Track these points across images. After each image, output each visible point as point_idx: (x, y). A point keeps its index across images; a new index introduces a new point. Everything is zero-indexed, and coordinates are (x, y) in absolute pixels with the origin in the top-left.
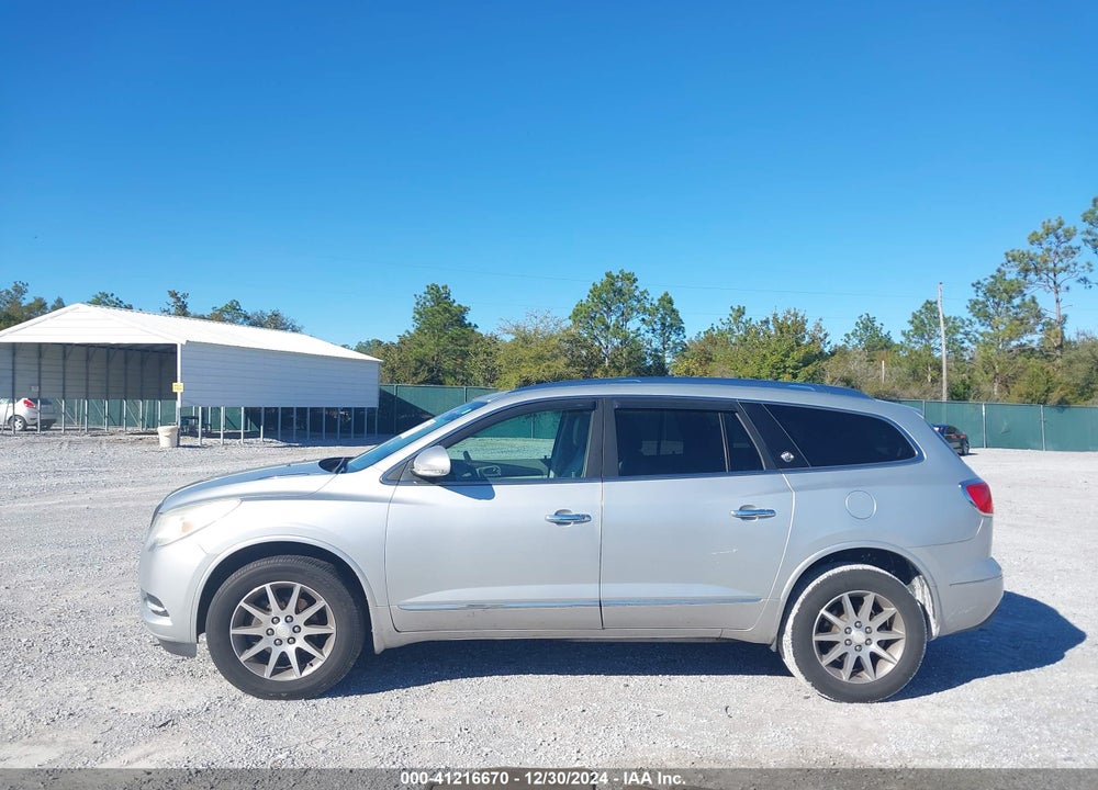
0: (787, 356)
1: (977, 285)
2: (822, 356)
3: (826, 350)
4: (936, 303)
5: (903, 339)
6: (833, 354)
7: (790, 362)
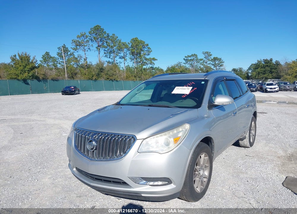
0: (25, 67)
1: (59, 48)
2: (35, 67)
3: (37, 65)
4: (49, 53)
5: (40, 63)
6: (39, 67)
7: (26, 69)
